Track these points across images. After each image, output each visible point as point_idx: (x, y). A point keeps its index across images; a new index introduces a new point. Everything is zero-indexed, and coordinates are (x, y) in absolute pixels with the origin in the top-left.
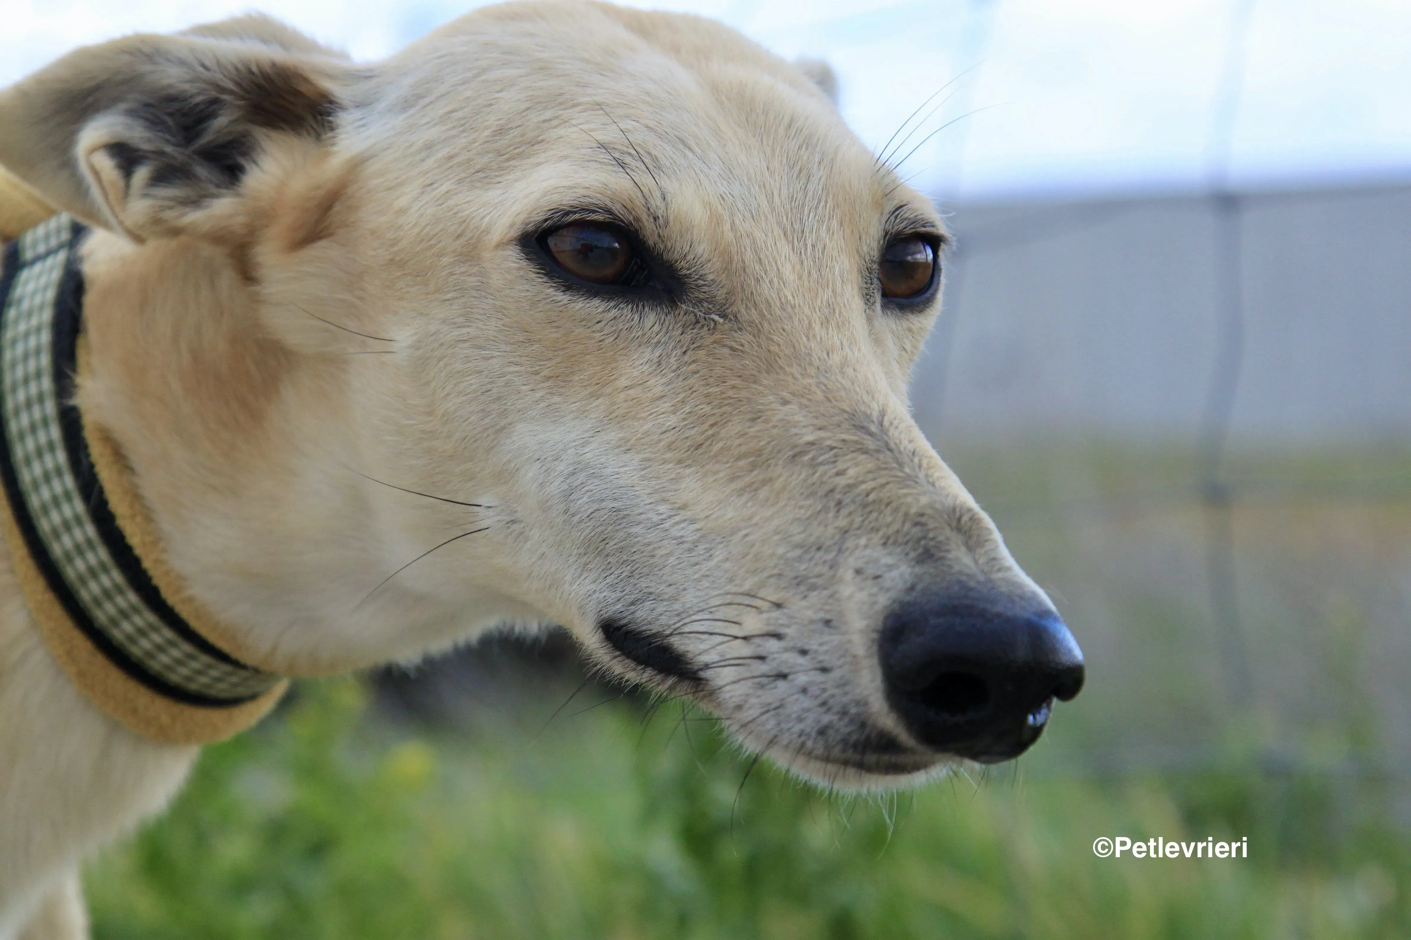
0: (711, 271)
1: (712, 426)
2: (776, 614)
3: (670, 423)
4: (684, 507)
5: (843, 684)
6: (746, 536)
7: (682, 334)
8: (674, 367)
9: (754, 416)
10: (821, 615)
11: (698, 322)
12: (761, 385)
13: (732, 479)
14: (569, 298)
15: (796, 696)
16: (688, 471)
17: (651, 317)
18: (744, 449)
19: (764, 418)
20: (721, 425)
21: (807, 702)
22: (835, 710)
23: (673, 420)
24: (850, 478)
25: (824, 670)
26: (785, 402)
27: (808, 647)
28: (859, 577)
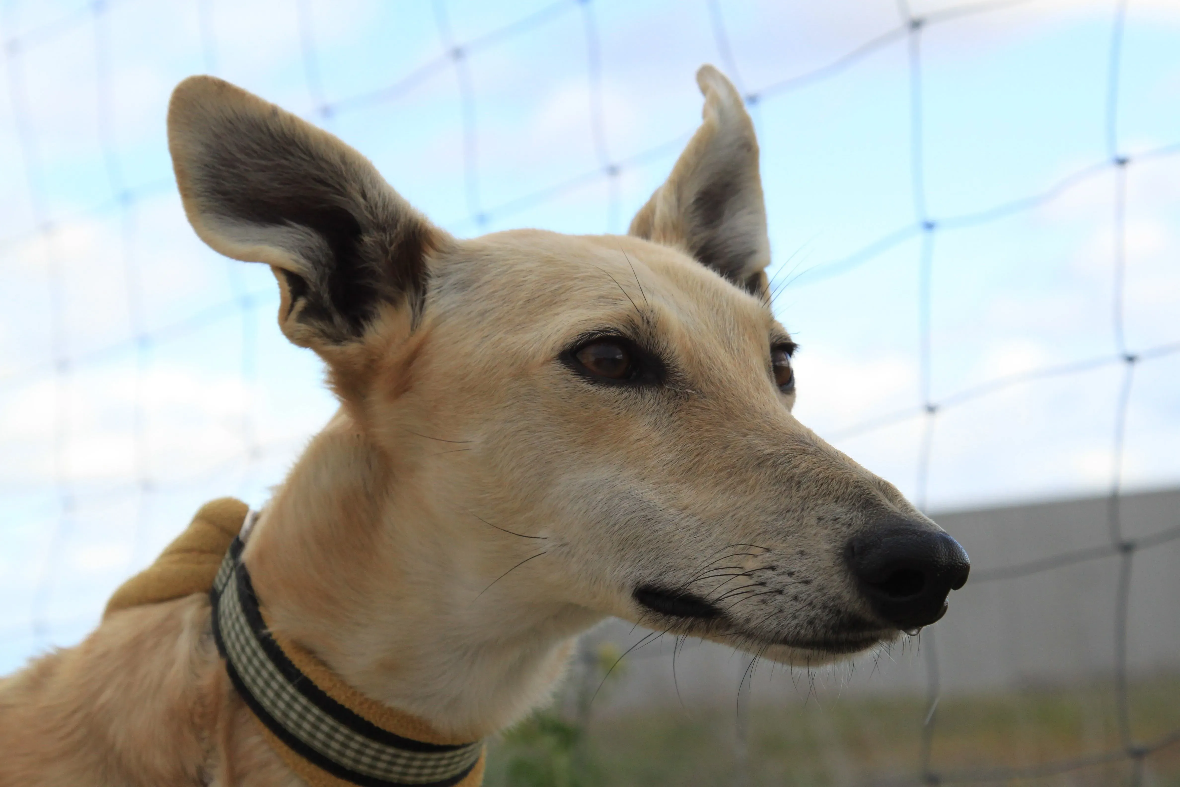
1: (697, 456)
2: (768, 554)
3: (668, 459)
4: (686, 508)
5: (821, 589)
6: (733, 516)
7: (668, 404)
8: (666, 425)
9: (725, 446)
10: (798, 549)
11: (677, 395)
12: (725, 427)
13: (716, 485)
14: (597, 388)
15: (790, 603)
16: (684, 486)
17: (649, 395)
18: (721, 466)
19: (732, 446)
20: (703, 454)
21: (799, 606)
22: (818, 606)
23: (670, 456)
24: (803, 468)
25: (807, 582)
26: (745, 435)
27: (792, 570)
28: (822, 522)
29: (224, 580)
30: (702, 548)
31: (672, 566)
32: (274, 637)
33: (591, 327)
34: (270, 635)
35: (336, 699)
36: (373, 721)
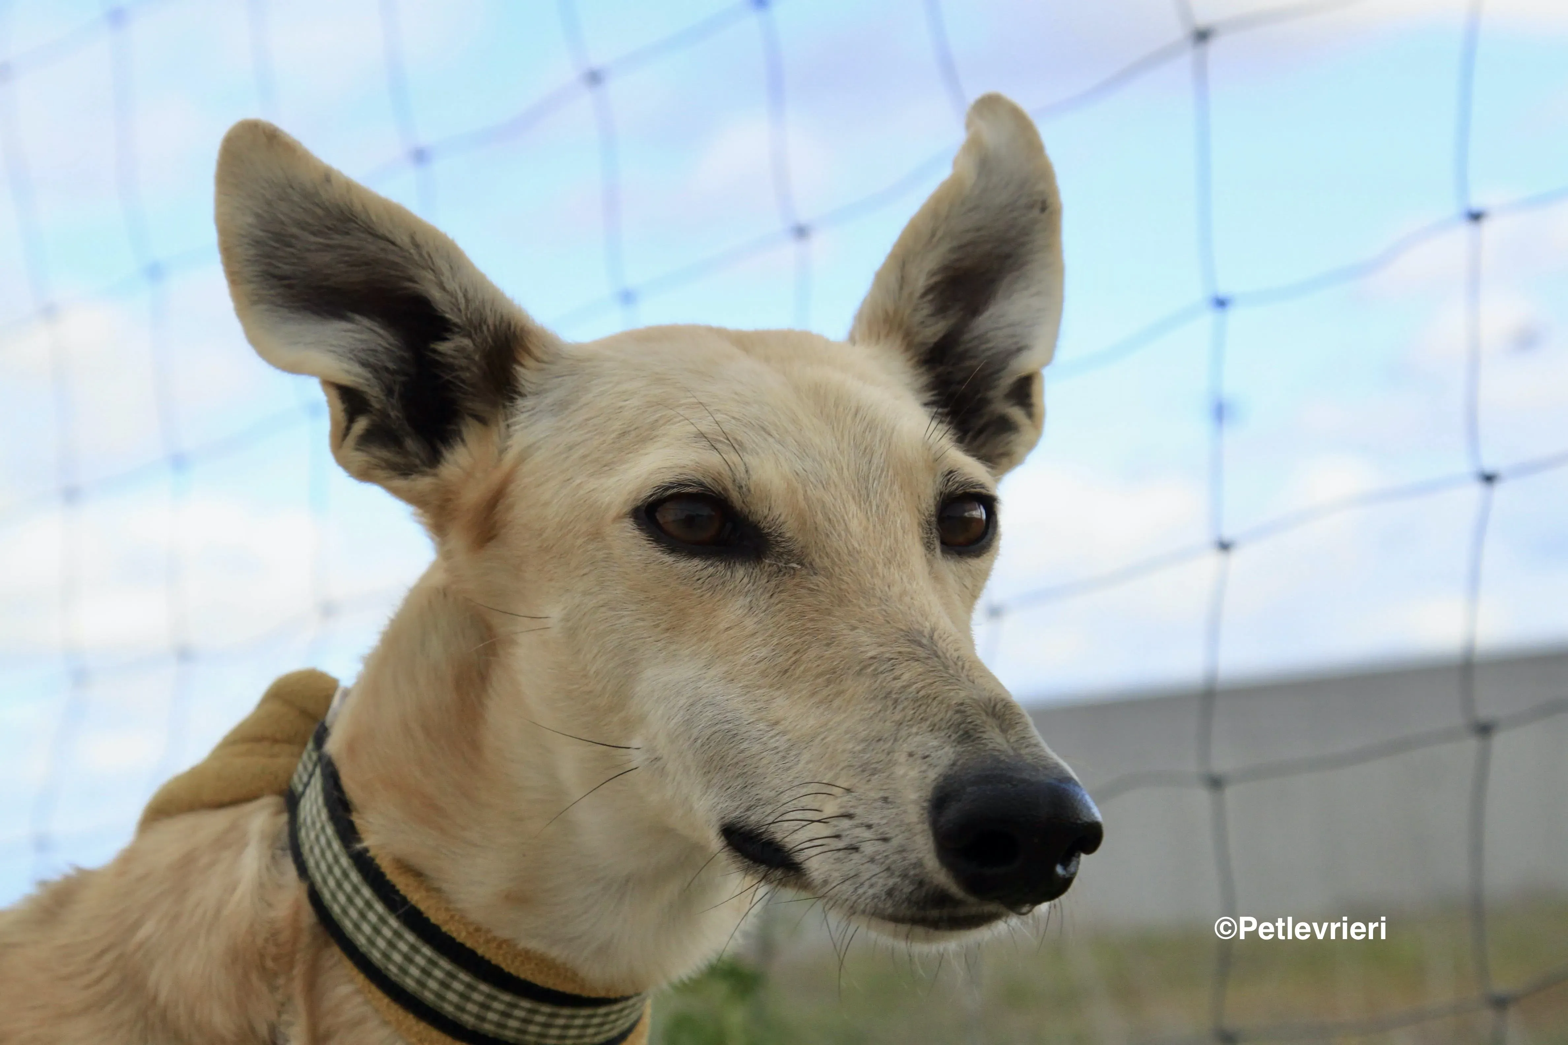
0: (790, 529)
1: (795, 653)
2: (847, 798)
3: (761, 655)
4: (777, 723)
5: (902, 850)
6: (823, 739)
7: (768, 582)
8: (764, 608)
9: (829, 642)
10: (882, 794)
11: (780, 571)
12: (834, 617)
13: (813, 694)
14: (674, 559)
15: (866, 865)
16: (778, 693)
17: (741, 572)
18: (821, 669)
19: (837, 642)
20: (803, 652)
21: (875, 869)
22: (897, 873)
23: (764, 652)
24: (904, 681)
25: (885, 840)
26: (854, 628)
27: (871, 822)
28: (911, 759)
29: (305, 778)
30: (789, 779)
31: (760, 799)
32: (371, 853)
33: (668, 477)
34: (366, 850)
35: (454, 935)
36: (503, 966)
